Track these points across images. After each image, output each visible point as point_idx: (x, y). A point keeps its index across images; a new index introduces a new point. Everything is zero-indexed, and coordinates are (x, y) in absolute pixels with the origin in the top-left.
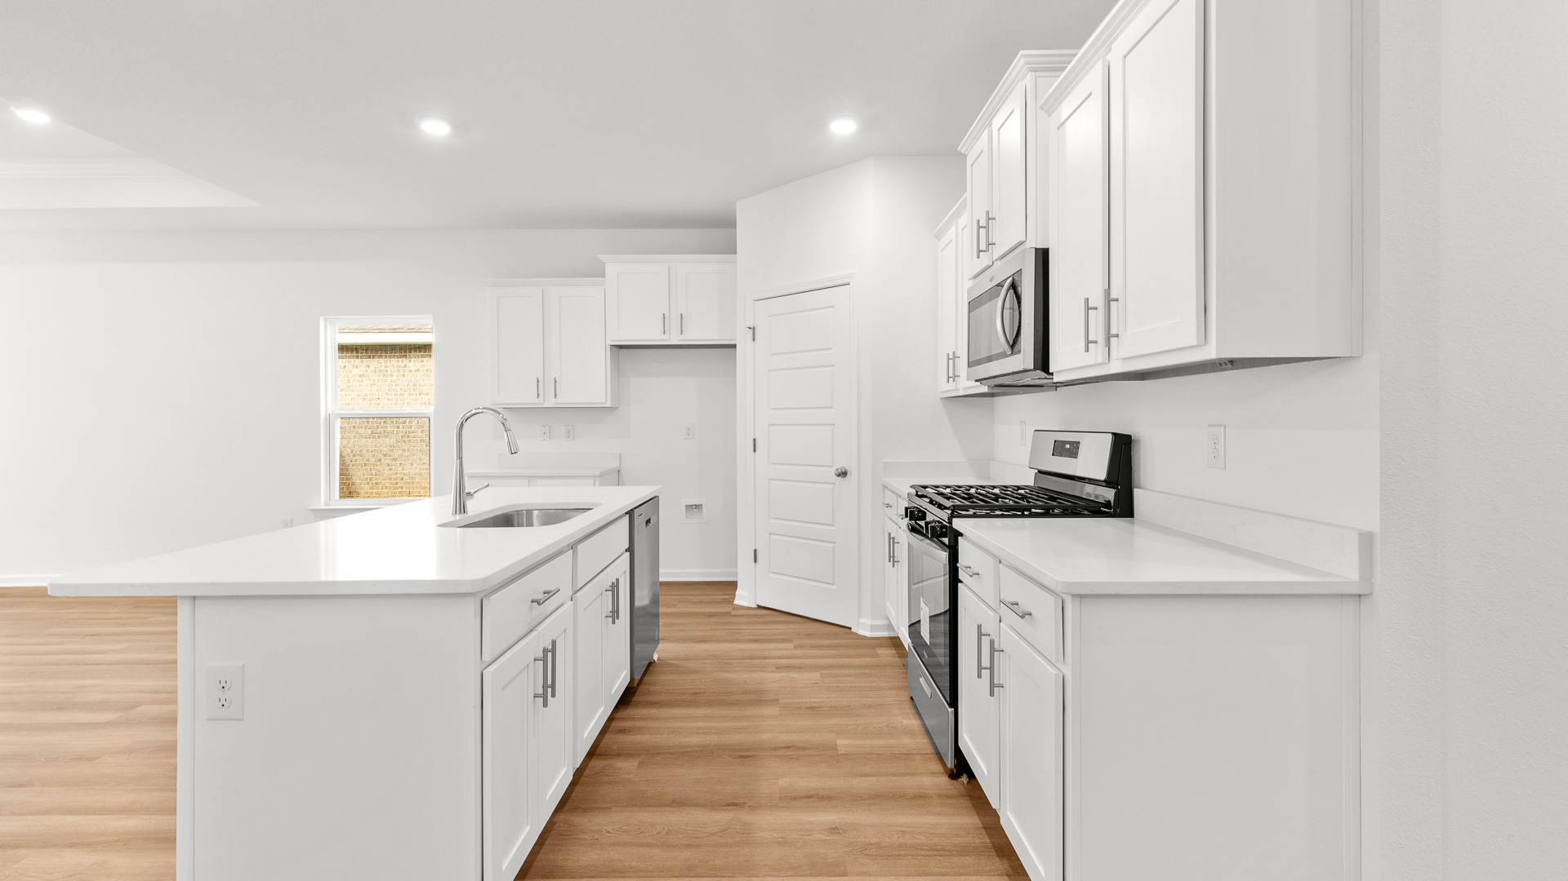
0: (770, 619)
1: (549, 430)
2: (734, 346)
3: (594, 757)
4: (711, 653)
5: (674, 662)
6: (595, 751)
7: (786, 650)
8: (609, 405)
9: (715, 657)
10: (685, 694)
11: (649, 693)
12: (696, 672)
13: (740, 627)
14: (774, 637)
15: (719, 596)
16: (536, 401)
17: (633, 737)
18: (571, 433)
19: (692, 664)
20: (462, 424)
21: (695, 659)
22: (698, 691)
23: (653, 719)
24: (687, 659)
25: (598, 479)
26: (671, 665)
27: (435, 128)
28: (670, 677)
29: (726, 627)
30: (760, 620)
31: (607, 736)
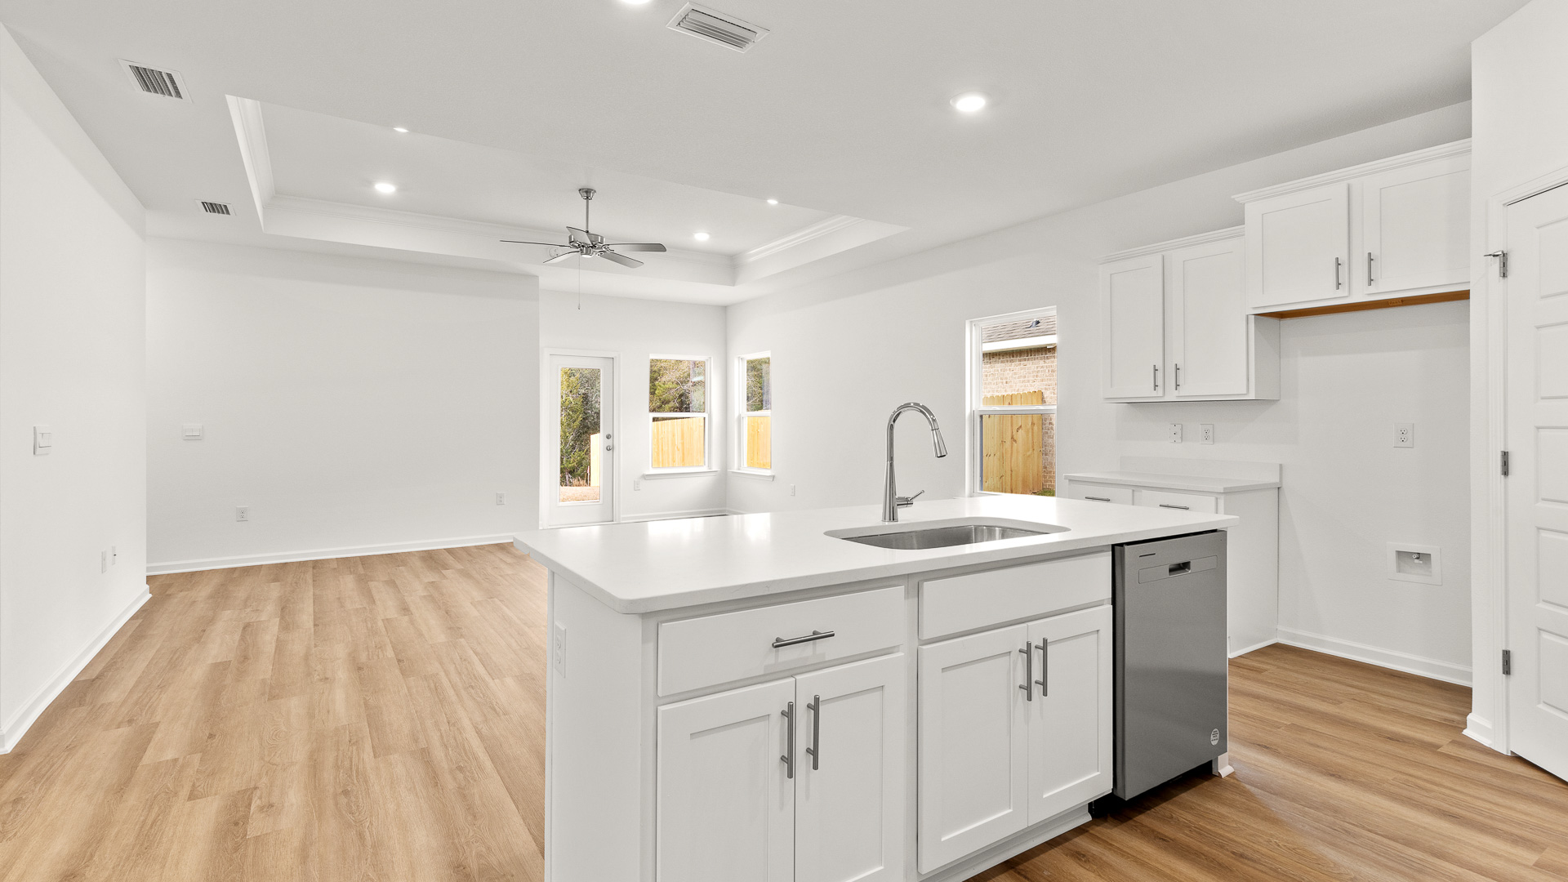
0: (1524, 787)
1: (1182, 429)
2: (1464, 295)
3: (1011, 871)
4: (1332, 802)
5: (1253, 789)
6: (1018, 864)
7: (1508, 860)
8: (1252, 396)
9: (1336, 811)
10: (1222, 847)
11: (1168, 820)
12: (1274, 821)
13: (1437, 780)
14: (1500, 826)
15: (1440, 710)
16: (1154, 394)
17: (1082, 870)
18: (1210, 434)
19: (1279, 806)
20: (892, 426)
21: (1293, 800)
22: (1249, 853)
23: (1136, 860)
24: (1278, 793)
25: (1223, 497)
26: (1244, 793)
27: (971, 105)
28: (1224, 810)
29: (1403, 768)
30: (1497, 782)
31: (1055, 852)
